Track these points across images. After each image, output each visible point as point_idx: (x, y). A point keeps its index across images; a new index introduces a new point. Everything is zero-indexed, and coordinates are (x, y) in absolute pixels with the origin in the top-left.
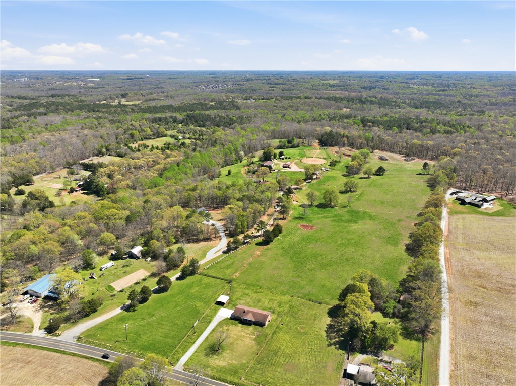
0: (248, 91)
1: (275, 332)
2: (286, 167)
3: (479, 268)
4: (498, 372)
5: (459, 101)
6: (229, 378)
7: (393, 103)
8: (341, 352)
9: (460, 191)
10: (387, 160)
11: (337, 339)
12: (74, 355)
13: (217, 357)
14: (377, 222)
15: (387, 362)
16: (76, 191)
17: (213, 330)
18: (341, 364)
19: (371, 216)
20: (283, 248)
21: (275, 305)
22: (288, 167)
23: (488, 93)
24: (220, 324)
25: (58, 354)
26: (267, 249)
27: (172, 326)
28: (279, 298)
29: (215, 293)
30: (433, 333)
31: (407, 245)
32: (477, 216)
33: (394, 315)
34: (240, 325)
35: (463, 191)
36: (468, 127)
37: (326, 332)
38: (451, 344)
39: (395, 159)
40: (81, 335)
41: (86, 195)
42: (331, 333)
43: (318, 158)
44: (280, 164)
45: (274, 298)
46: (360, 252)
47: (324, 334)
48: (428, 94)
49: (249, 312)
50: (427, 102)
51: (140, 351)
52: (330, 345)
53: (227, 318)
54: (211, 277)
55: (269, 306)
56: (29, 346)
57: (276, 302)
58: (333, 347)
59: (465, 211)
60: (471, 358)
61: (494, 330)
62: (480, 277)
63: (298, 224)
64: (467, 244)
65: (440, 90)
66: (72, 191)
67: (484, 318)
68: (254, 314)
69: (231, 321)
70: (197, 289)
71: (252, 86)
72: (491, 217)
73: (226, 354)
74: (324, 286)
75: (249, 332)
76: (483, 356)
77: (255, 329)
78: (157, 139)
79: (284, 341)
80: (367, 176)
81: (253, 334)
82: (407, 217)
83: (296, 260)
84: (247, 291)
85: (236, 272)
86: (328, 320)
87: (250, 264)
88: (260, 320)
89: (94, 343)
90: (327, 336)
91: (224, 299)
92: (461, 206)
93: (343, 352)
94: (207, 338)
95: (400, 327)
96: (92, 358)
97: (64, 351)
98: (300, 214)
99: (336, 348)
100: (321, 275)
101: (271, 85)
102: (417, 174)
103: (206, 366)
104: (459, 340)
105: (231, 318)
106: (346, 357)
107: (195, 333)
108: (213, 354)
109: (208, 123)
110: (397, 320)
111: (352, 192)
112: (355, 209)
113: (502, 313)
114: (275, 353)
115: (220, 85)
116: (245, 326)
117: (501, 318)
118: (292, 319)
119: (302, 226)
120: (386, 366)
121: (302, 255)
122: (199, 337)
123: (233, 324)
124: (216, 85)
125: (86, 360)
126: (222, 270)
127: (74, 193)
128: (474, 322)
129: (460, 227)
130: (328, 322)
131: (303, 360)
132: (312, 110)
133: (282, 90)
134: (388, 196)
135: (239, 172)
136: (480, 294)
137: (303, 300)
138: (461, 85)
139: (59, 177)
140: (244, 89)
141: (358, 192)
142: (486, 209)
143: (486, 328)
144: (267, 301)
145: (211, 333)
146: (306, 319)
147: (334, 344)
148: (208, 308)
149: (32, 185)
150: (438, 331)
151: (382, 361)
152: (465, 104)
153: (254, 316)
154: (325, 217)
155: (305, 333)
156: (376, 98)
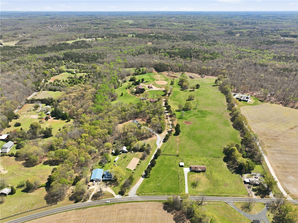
0: (83, 30)
1: (211, 173)
2: (150, 88)
3: (262, 131)
4: (288, 170)
5: (202, 35)
6: (209, 194)
7: (172, 38)
8: (238, 175)
9: (235, 94)
10: (194, 78)
11: (233, 170)
12: (143, 201)
13: (198, 188)
14: (214, 116)
15: (255, 175)
16: (50, 118)
17: (188, 178)
18: (241, 180)
19: (209, 113)
20: (186, 135)
21: (203, 162)
22: (152, 88)
23: (212, 28)
24: (188, 175)
25: (137, 203)
26: (180, 137)
27: (171, 180)
28: (202, 159)
29: (175, 162)
30: (263, 161)
31: (233, 125)
32: (248, 106)
33: (246, 157)
34: (196, 173)
35: (236, 94)
36: (218, 54)
37: (228, 168)
38: (270, 164)
39: (197, 77)
40: (137, 193)
41: (56, 120)
42: (230, 168)
43: (161, 80)
44: (145, 86)
45: (200, 159)
46: (218, 132)
47: (228, 170)
48: (185, 30)
49: (198, 167)
50: (188, 36)
51: (167, 193)
52: (232, 173)
53: (189, 172)
54: (168, 155)
55: (201, 163)
56: (120, 203)
57: (202, 161)
58: (234, 174)
59: (243, 104)
60: (278, 167)
61: (280, 155)
62: (264, 135)
63: (182, 121)
64: (252, 120)
65: (190, 27)
66: (47, 119)
67: (275, 152)
68: (200, 168)
69: (191, 172)
70: (166, 162)
71: (83, 26)
72: (253, 106)
73: (200, 185)
74: (215, 150)
75: (202, 175)
76: (281, 166)
77: (203, 174)
78: (60, 75)
79: (216, 175)
80: (193, 89)
81: (204, 176)
82: (224, 111)
83: (196, 140)
84: (188, 159)
85: (176, 151)
86: (225, 164)
87: (179, 145)
88: (203, 169)
89: (146, 195)
90: (229, 170)
91: (182, 164)
92: (240, 102)
93: (239, 175)
94: (188, 182)
95: (251, 161)
96: (151, 201)
97: (137, 201)
98: (179, 116)
99: (235, 174)
100: (210, 145)
101: (95, 25)
102: (213, 86)
103: (197, 192)
104: (272, 161)
105: (191, 171)
106: (241, 177)
107: (182, 181)
108: (195, 187)
109: (81, 59)
110: (248, 158)
111: (192, 100)
112: (200, 109)
113: (279, 148)
114: (217, 181)
115: (61, 26)
116: (199, 173)
117: (280, 150)
118: (213, 166)
119: (185, 122)
120: (255, 176)
121: (197, 137)
122: (185, 182)
123: (193, 174)
124: (58, 25)
125: (149, 202)
126: (169, 151)
127: (49, 119)
128: (273, 154)
129: (246, 113)
130: (226, 165)
131: (228, 181)
132: (133, 45)
133: (104, 29)
134: (210, 101)
135: (127, 93)
136: (269, 142)
137: (211, 158)
138: (198, 23)
139: (30, 110)
140: (80, 29)
141: (195, 100)
142: (249, 102)
143: (277, 155)
144: (199, 161)
145: (188, 179)
146: (218, 165)
147: (234, 172)
148: (178, 169)
149: (19, 118)
150: (264, 160)
151: (253, 175)
152: (205, 36)
153: (201, 169)
154: (191, 116)
155: (222, 171)
156: (161, 34)
